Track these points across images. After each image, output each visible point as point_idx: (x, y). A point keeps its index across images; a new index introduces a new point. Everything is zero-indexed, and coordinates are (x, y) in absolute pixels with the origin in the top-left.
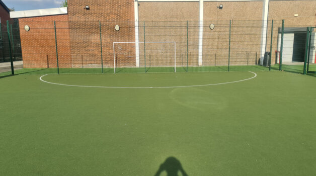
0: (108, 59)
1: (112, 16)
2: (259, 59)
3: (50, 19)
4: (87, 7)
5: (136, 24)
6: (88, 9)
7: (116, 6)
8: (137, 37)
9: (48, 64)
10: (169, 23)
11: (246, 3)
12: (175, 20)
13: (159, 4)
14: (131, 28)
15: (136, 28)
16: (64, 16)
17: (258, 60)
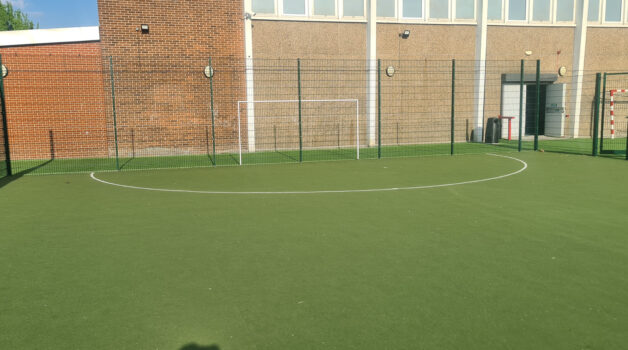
0: (189, 137)
1: (198, 47)
2: (473, 132)
3: (58, 50)
4: (145, 27)
5: (249, 63)
6: (145, 32)
7: (205, 28)
8: (250, 92)
9: (52, 150)
10: (312, 64)
11: (448, 28)
12: (323, 56)
13: (293, 25)
14: (237, 72)
15: (248, 72)
16: (92, 45)
17: (470, 133)
